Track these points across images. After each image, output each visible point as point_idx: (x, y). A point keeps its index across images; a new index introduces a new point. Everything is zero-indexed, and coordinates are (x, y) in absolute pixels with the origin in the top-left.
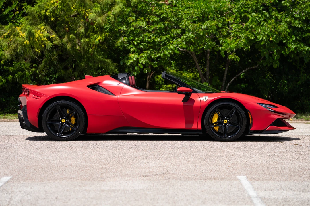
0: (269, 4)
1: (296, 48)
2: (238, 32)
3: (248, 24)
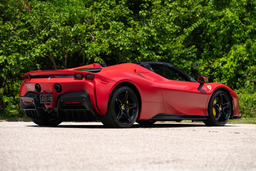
0: (125, 15)
1: (148, 56)
2: (101, 38)
3: (110, 30)
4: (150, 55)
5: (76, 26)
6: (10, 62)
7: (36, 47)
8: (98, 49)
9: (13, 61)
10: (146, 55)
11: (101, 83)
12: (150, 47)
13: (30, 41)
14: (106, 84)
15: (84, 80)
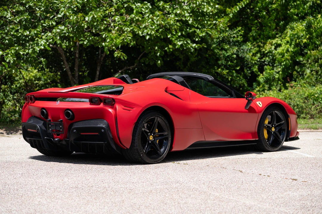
1: (182, 45)
2: (122, 26)
3: (133, 16)
4: (184, 43)
5: (91, 14)
6: (7, 58)
7: (40, 37)
8: (118, 41)
9: (11, 58)
10: (179, 43)
11: (124, 109)
12: (184, 33)
13: (33, 30)
14: (130, 110)
15: (102, 105)
